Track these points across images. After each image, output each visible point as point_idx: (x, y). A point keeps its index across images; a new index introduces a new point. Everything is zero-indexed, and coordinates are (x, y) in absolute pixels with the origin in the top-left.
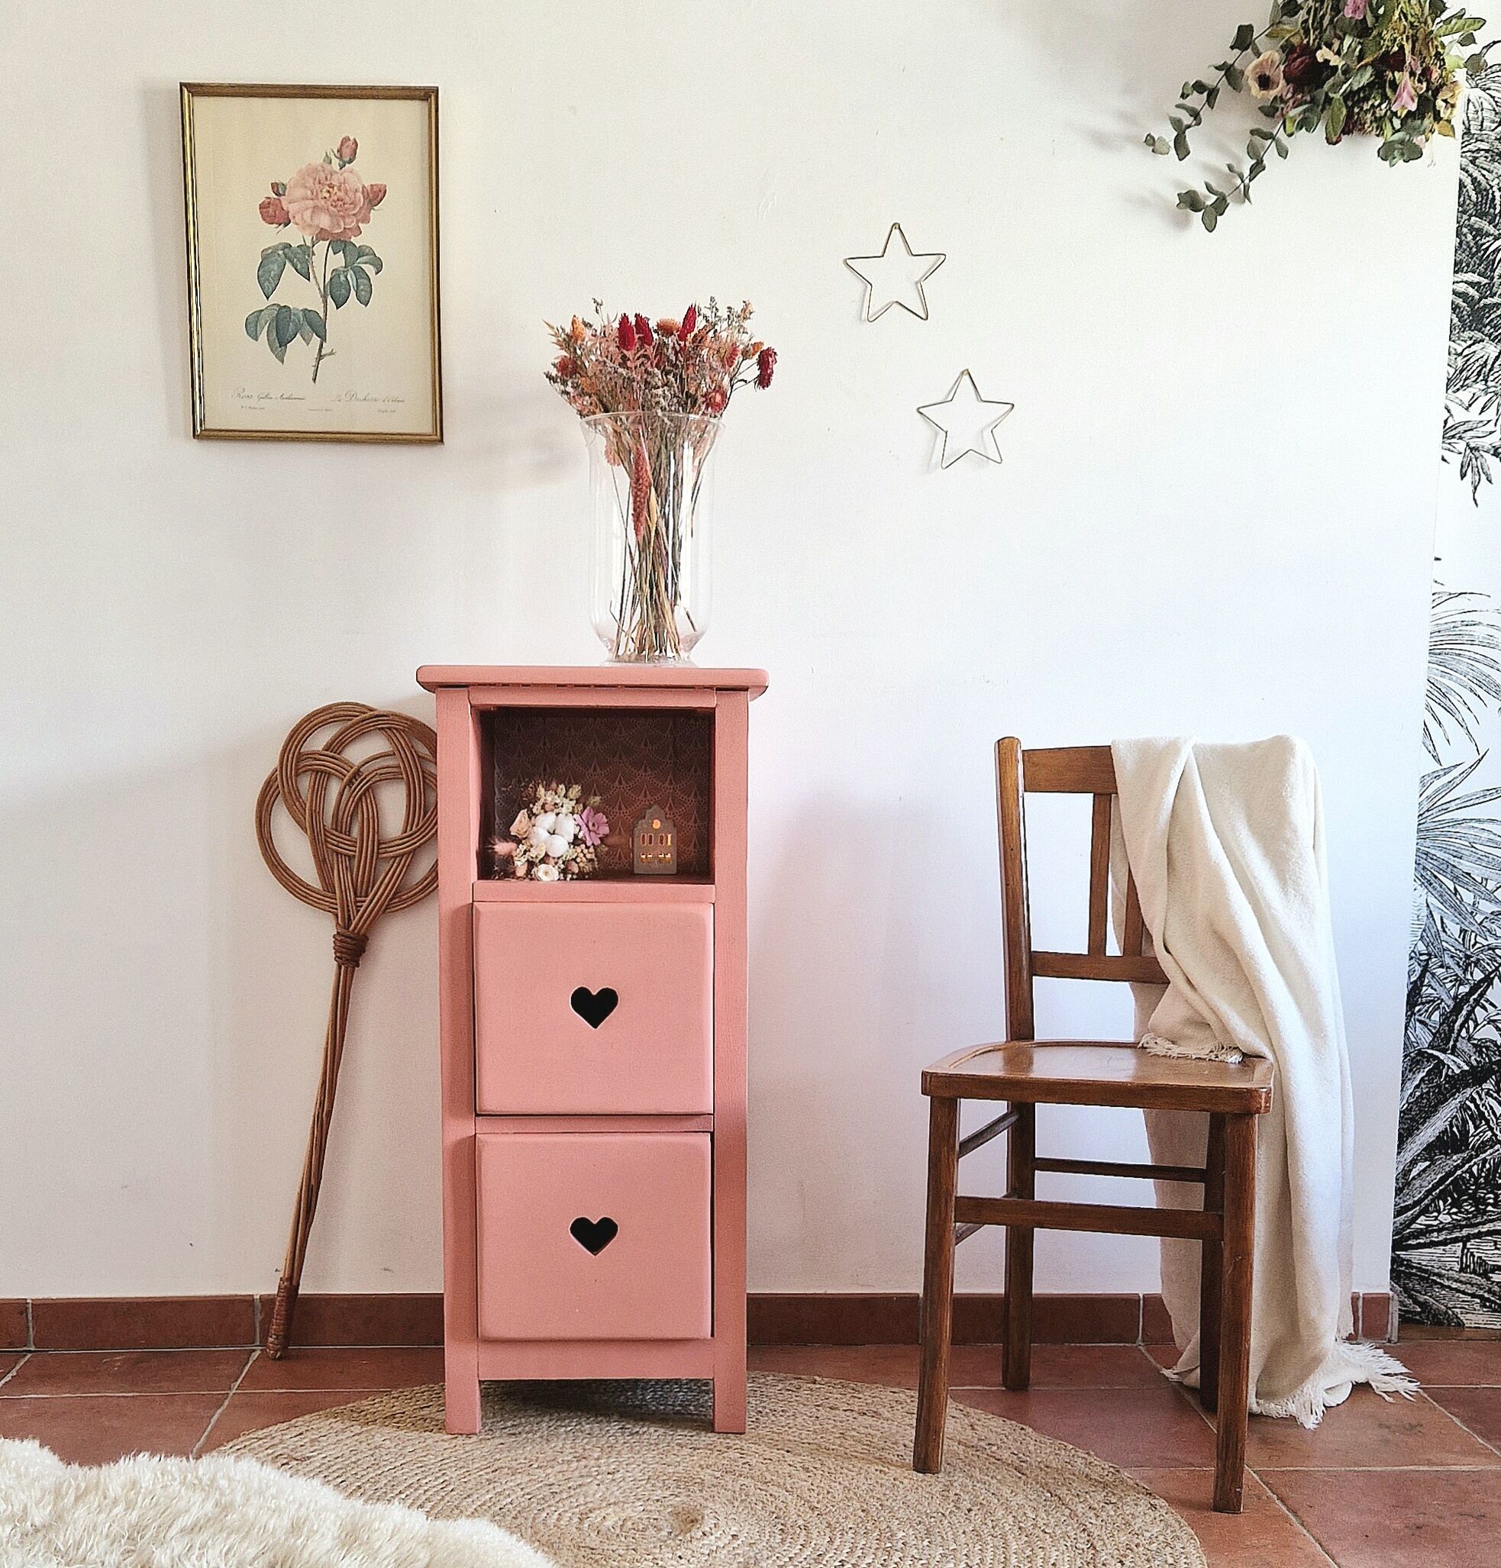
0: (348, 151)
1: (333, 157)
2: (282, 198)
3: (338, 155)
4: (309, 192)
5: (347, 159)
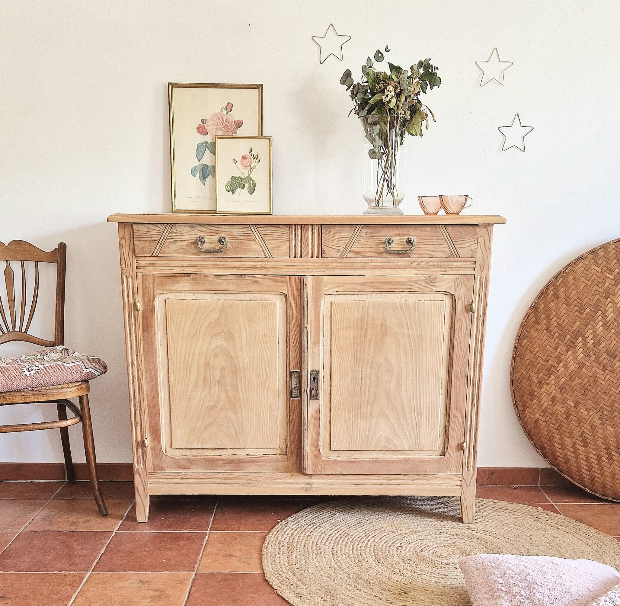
0: (229, 108)
1: (224, 110)
2: (205, 125)
3: (226, 109)
4: (215, 123)
5: (229, 110)
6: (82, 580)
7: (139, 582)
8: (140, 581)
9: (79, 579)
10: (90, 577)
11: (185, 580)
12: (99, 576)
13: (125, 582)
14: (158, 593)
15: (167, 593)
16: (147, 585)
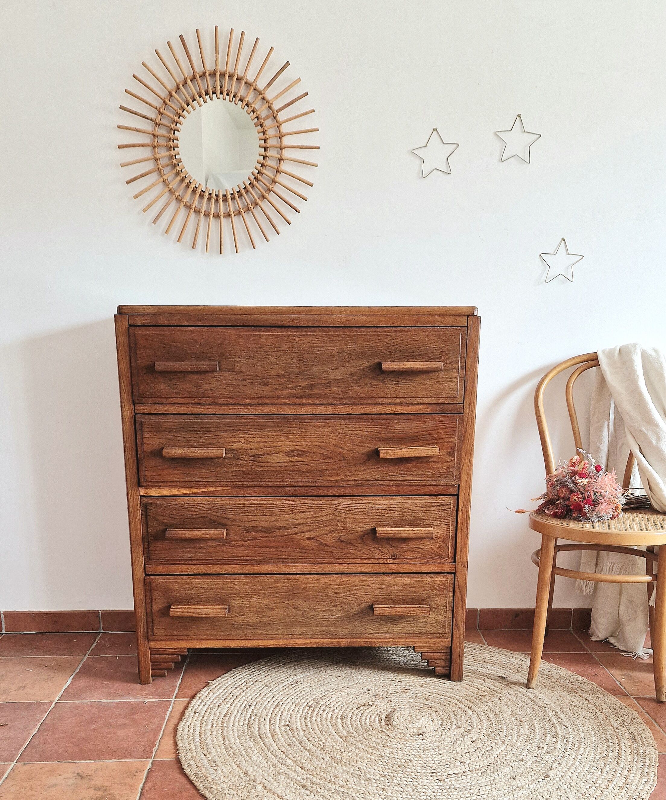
6: (2, 775)
7: (77, 777)
8: (78, 774)
10: (13, 770)
11: (137, 772)
12: (25, 768)
13: (58, 777)
14: (100, 793)
15: (111, 791)
16: (86, 781)
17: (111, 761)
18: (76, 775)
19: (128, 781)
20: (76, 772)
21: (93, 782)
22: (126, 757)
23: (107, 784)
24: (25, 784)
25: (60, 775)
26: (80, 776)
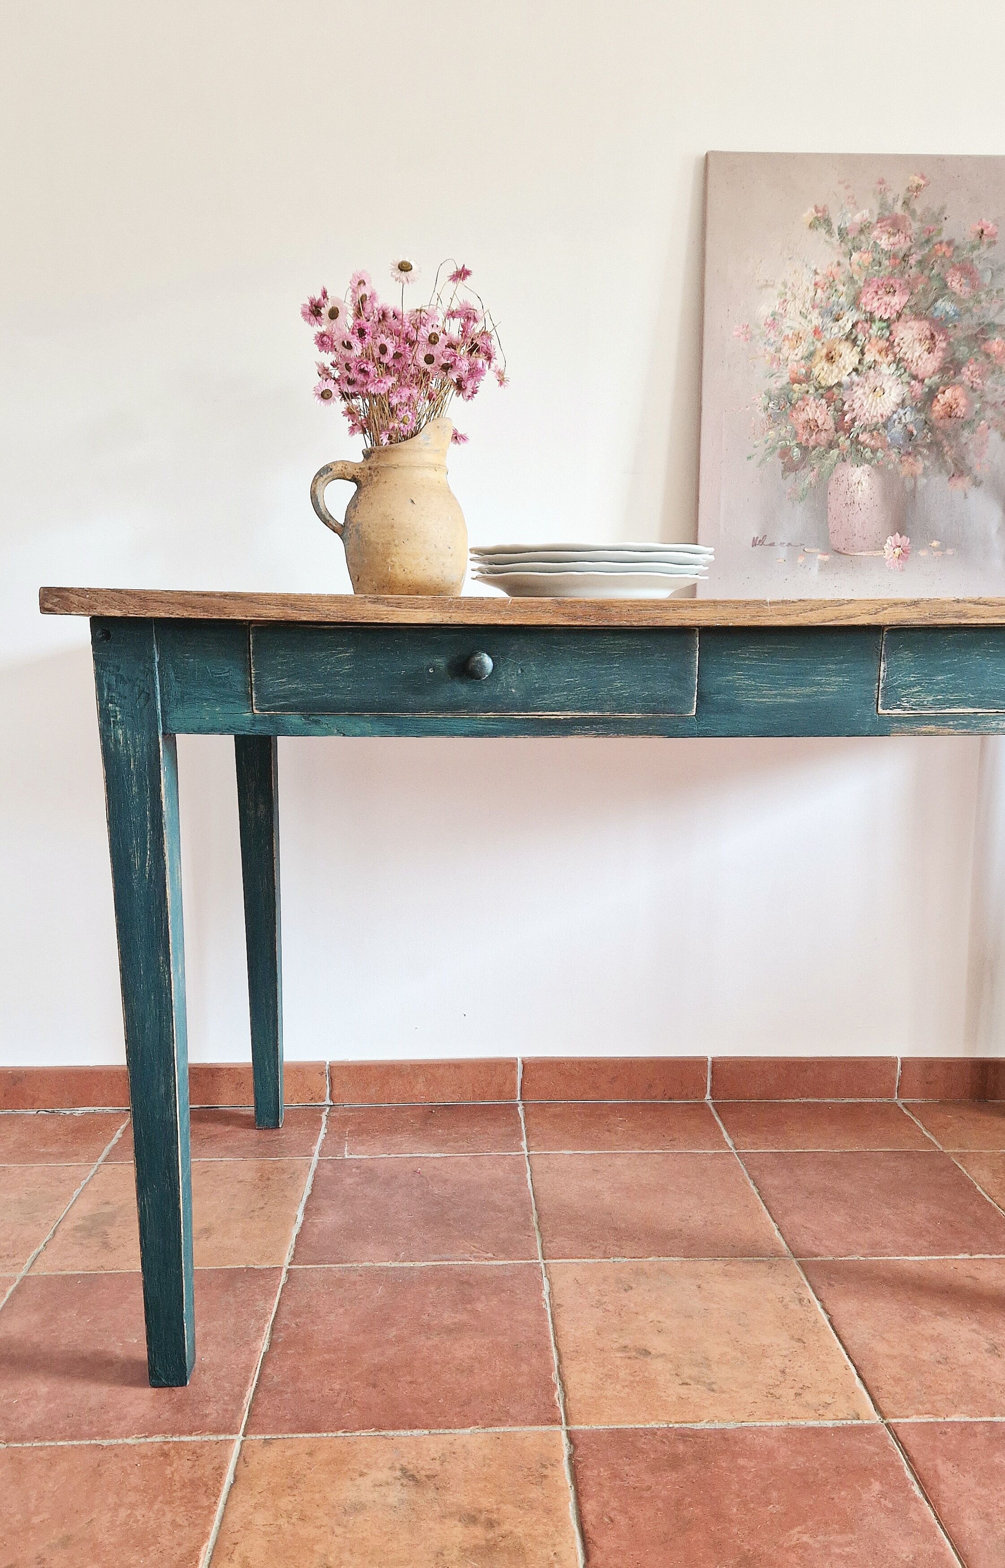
6: (219, 1472)
7: (405, 1481)
8: (403, 1470)
9: (209, 1467)
10: (242, 1459)
11: (544, 1466)
12: (272, 1454)
13: (359, 1481)
14: (478, 1531)
15: (506, 1527)
16: (431, 1494)
17: (468, 1431)
18: (398, 1473)
19: (535, 1493)
20: (398, 1466)
21: (449, 1498)
22: (499, 1422)
23: (486, 1502)
24: (285, 1503)
25: (361, 1475)
26: (410, 1477)
